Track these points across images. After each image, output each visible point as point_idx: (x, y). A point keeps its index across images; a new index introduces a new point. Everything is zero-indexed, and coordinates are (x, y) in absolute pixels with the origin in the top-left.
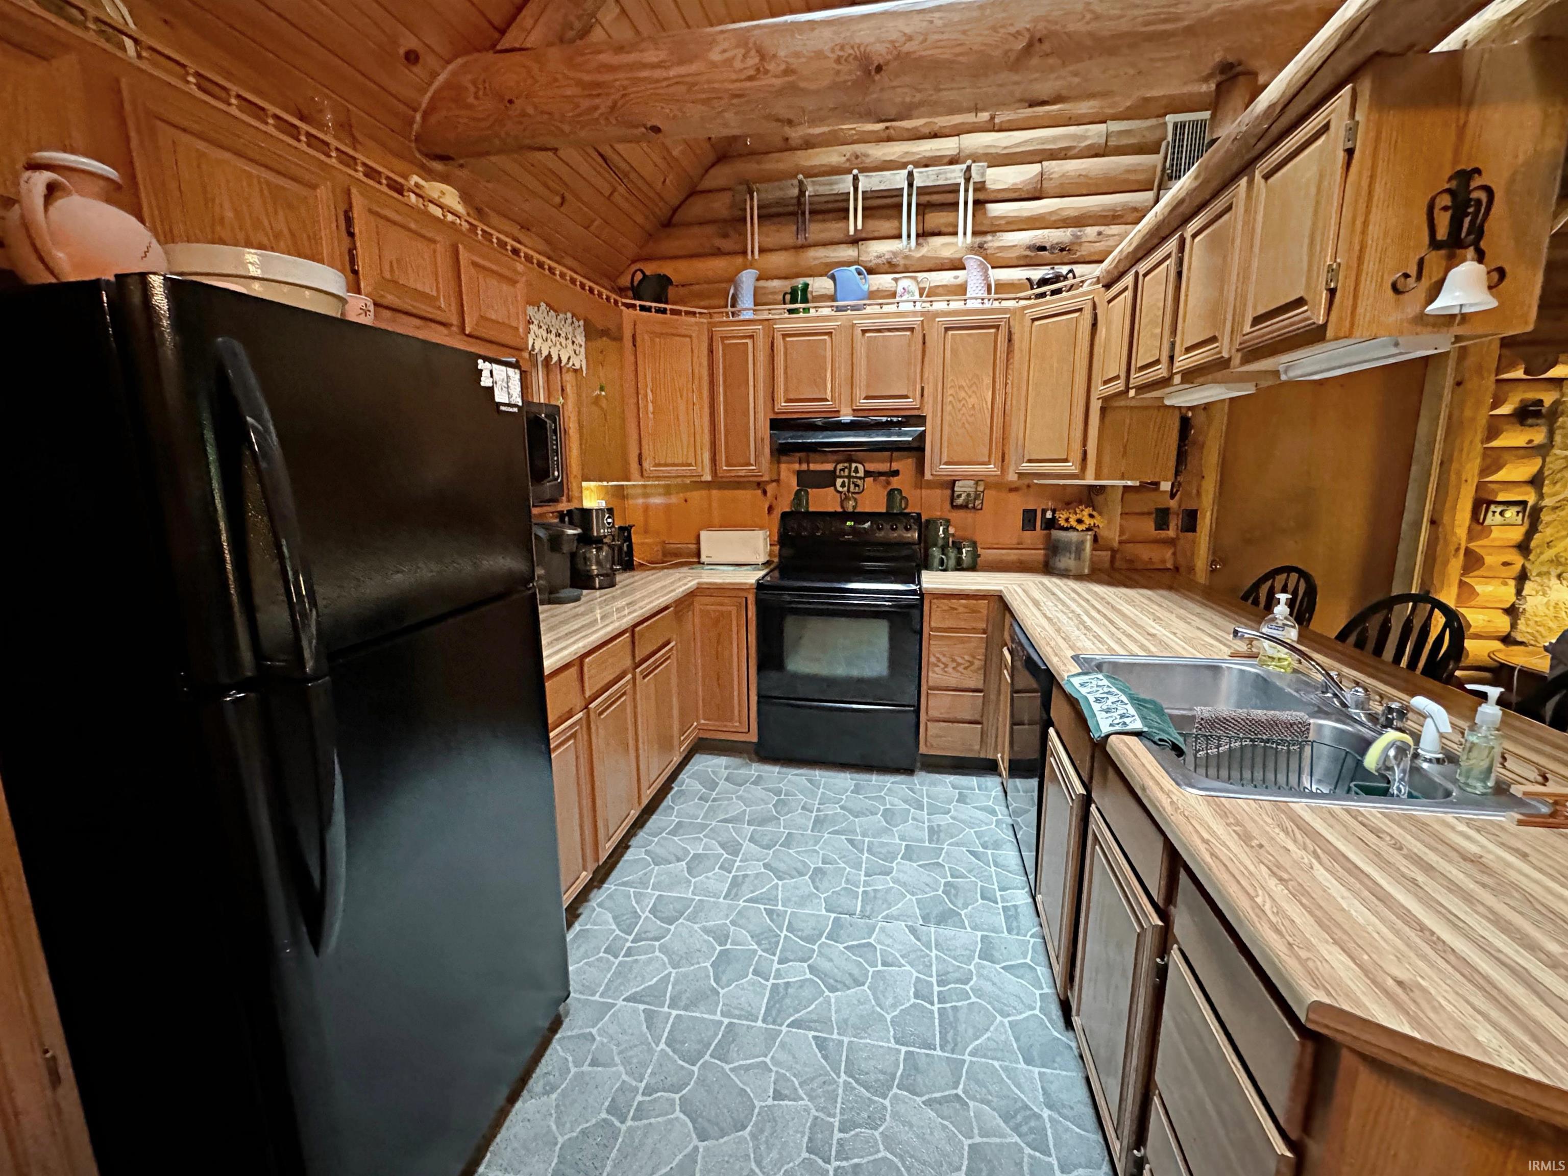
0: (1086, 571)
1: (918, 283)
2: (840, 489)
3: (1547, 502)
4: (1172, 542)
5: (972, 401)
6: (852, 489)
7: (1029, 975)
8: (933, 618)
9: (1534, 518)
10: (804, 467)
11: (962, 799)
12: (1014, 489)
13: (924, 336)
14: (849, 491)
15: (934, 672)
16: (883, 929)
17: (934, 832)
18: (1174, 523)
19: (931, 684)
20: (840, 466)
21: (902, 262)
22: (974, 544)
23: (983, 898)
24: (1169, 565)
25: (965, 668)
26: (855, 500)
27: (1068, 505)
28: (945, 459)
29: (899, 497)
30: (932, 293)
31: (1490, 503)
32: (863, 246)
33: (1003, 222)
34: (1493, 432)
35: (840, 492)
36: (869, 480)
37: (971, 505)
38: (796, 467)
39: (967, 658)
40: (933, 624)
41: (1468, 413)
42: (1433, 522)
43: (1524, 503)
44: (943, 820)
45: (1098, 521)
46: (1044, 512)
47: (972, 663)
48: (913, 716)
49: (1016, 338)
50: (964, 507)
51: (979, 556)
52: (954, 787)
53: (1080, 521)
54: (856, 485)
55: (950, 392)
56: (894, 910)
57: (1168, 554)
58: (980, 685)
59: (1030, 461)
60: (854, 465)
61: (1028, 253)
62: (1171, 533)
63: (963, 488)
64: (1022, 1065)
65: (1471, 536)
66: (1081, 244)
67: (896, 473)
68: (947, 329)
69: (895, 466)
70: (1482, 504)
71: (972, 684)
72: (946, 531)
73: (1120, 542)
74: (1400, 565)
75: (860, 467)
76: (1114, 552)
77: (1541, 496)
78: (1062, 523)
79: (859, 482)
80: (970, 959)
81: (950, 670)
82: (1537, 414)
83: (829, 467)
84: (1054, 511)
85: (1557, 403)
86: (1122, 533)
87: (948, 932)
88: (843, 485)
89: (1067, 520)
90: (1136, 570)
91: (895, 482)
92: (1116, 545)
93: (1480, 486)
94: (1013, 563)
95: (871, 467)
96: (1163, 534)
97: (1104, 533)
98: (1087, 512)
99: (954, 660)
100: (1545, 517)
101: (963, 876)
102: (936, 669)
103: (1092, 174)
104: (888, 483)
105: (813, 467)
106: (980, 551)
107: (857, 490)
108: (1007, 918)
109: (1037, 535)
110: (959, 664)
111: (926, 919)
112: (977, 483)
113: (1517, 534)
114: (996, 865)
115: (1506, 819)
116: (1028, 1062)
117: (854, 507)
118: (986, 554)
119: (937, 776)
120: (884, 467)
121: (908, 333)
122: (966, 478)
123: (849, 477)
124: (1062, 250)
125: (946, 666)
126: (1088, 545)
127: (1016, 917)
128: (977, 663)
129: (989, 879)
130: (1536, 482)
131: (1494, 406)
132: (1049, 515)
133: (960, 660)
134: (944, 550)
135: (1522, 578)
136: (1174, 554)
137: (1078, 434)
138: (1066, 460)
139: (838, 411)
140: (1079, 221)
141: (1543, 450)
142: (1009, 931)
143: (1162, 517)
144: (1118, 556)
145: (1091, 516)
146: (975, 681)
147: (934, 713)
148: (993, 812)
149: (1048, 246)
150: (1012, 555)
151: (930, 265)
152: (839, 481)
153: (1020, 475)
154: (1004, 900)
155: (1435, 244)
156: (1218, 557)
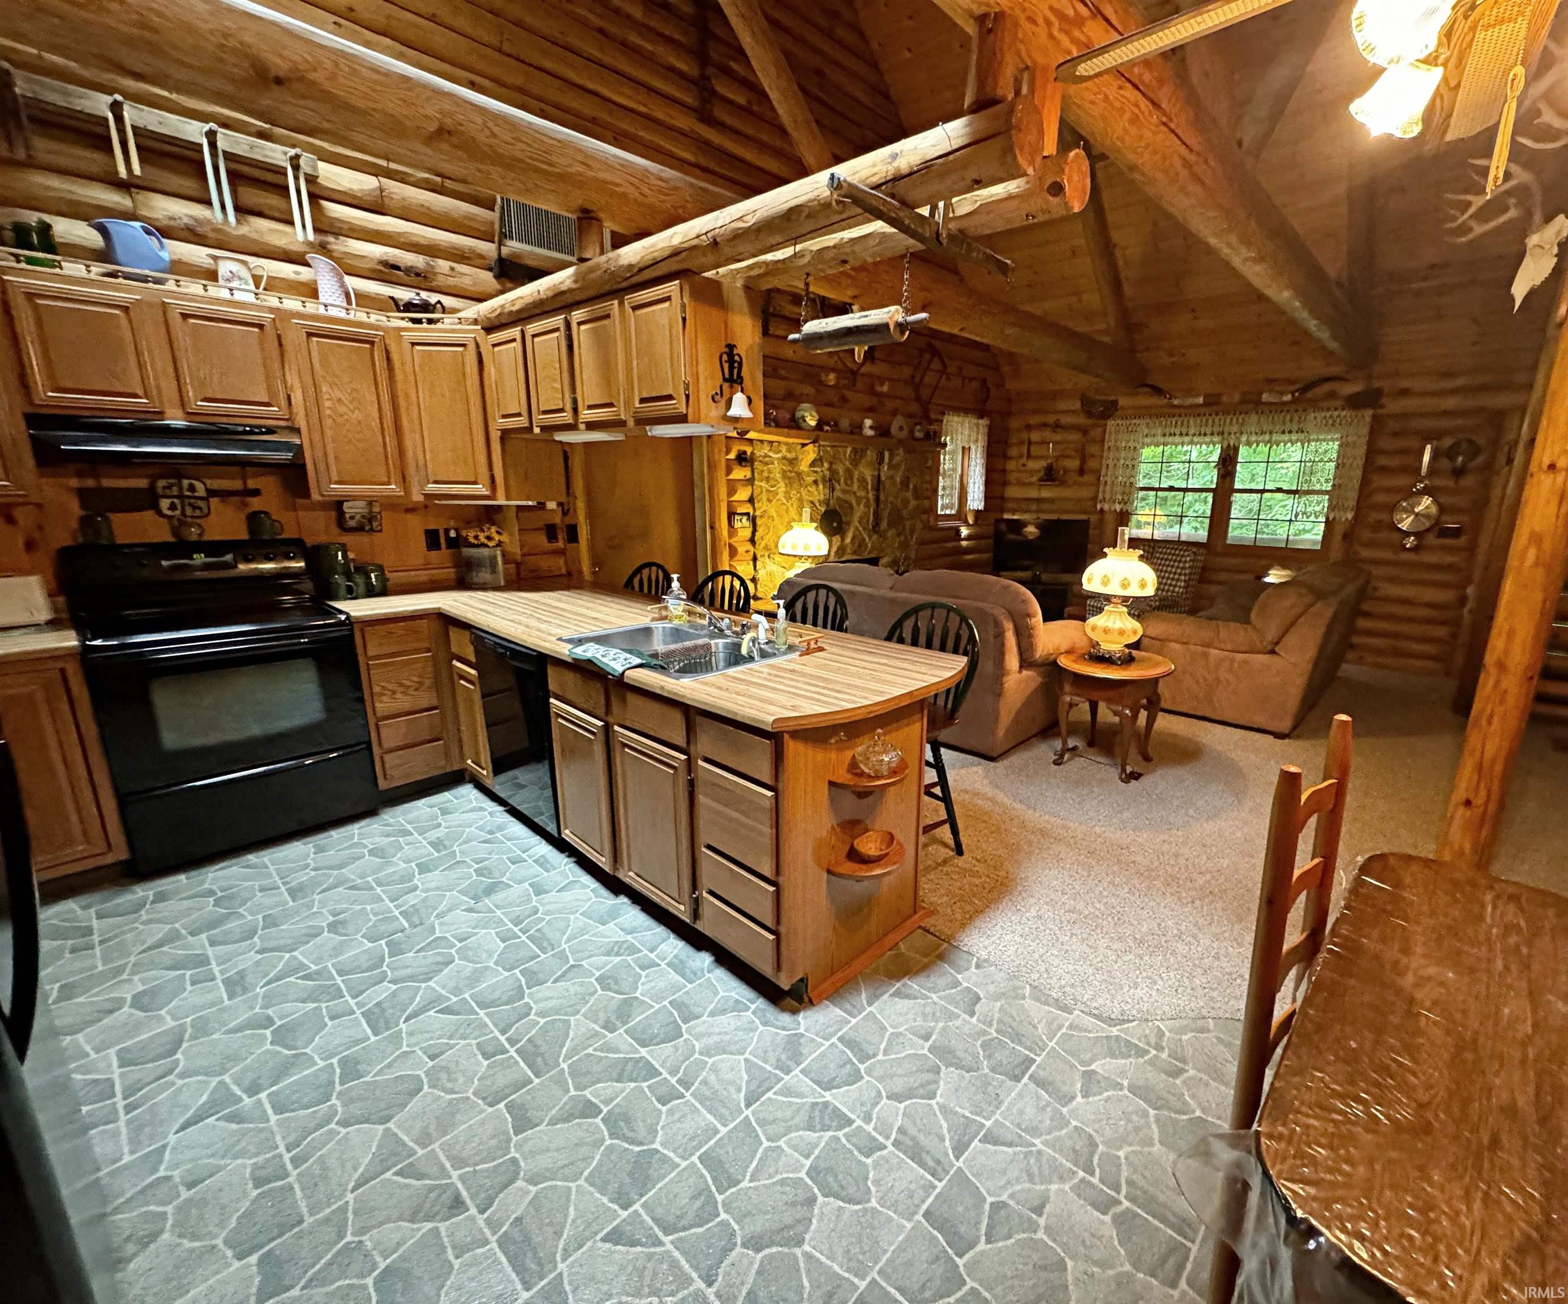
0: (502, 583)
1: (249, 269)
2: (169, 513)
3: (758, 513)
4: (561, 552)
5: (357, 415)
6: (189, 511)
7: (577, 885)
8: (369, 646)
9: (753, 520)
10: (90, 483)
11: (445, 812)
12: (411, 510)
13: (279, 337)
14: (183, 513)
15: (381, 702)
16: (441, 924)
17: (437, 845)
18: (561, 536)
19: (379, 715)
20: (161, 483)
21: (211, 235)
22: (380, 569)
23: (513, 863)
24: (564, 571)
25: (416, 690)
26: (199, 526)
27: (468, 524)
28: (335, 478)
29: (269, 522)
30: (274, 285)
31: (735, 514)
32: (142, 196)
33: (345, 226)
34: (729, 471)
35: (170, 518)
36: (214, 501)
37: (367, 528)
38: (74, 482)
39: (415, 679)
40: (370, 654)
41: (717, 457)
42: (712, 527)
43: (748, 514)
44: (441, 832)
45: (504, 538)
46: (447, 531)
47: (421, 683)
48: (366, 753)
49: (395, 357)
50: (360, 529)
51: (388, 580)
52: (431, 807)
53: (489, 538)
54: (195, 508)
55: (328, 404)
56: (442, 908)
57: (562, 562)
58: (435, 702)
59: (436, 482)
60: (186, 482)
61: (381, 268)
62: (560, 544)
63: (353, 509)
64: (601, 927)
65: (731, 536)
66: (435, 274)
67: (256, 492)
68: (310, 335)
69: (251, 484)
70: (731, 515)
71: (425, 703)
72: (345, 556)
73: (523, 555)
74: (700, 559)
75: (198, 485)
76: (518, 565)
77: (755, 509)
78: (473, 541)
79: (201, 504)
80: (530, 900)
81: (399, 696)
82: (745, 460)
83: (143, 483)
84: (456, 530)
85: (752, 453)
86: (522, 546)
87: (499, 897)
88: (173, 507)
89: (476, 537)
90: (540, 578)
91: (256, 504)
92: (519, 558)
93: (729, 503)
94: (424, 583)
95: (215, 484)
96: (554, 546)
97: (509, 548)
98: (493, 529)
99: (401, 685)
100: (759, 522)
101: (487, 859)
102: (385, 699)
103: (433, 208)
104: (245, 505)
105: (107, 483)
106: (388, 575)
107: (198, 513)
108: (541, 865)
109: (443, 555)
110: (408, 687)
111: (476, 898)
112: (370, 504)
113: (748, 533)
114: (509, 840)
115: (795, 655)
116: (603, 924)
117: (200, 535)
118: (394, 578)
119: (406, 806)
120: (237, 485)
121: (256, 330)
122: (355, 498)
123: (181, 496)
124: (418, 275)
125: (394, 693)
126: (499, 559)
127: (547, 861)
128: (427, 683)
129: (510, 850)
130: (751, 500)
131: (728, 453)
132: (453, 534)
133: (407, 683)
134: (349, 576)
135: (755, 559)
136: (566, 562)
137: (482, 459)
138: (475, 483)
139: (161, 413)
140: (430, 250)
141: (750, 481)
142: (547, 871)
143: (551, 532)
144: (522, 568)
145: (498, 533)
146: (427, 699)
147: (387, 744)
148: (482, 809)
149: (402, 266)
150: (423, 576)
151: (256, 249)
152: (164, 504)
153: (427, 496)
154: (530, 857)
155: (725, 380)
156: (596, 561)
